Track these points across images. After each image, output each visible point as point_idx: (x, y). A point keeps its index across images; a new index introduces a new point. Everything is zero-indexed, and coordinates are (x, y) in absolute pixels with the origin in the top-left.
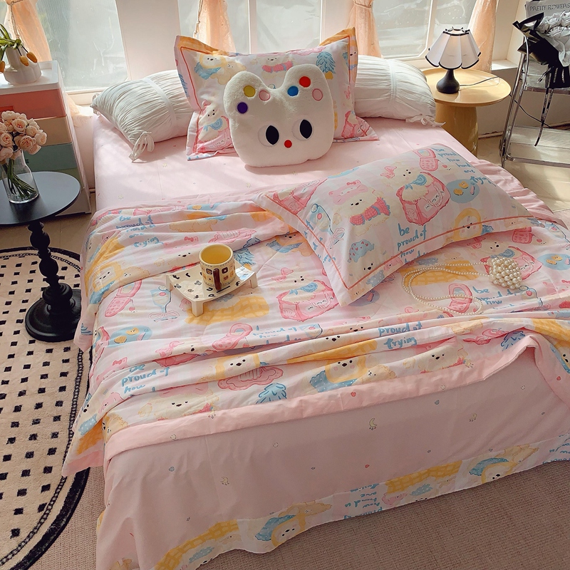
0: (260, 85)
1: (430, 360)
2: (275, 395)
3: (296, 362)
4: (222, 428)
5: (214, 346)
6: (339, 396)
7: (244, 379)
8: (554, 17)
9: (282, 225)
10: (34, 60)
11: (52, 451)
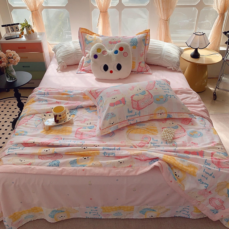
0: (104, 49)
1: (118, 163)
3: (68, 154)
4: (32, 172)
5: (41, 143)
6: (78, 170)
7: (48, 156)
10: (33, 32)
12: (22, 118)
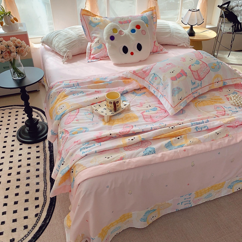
0: (119, 28)
1: (215, 135)
2: (150, 152)
3: (157, 139)
4: (129, 167)
5: (120, 133)
6: (179, 151)
7: (135, 146)
8: (235, 3)
9: (137, 85)
10: (17, 21)
11: (37, 191)
12: (63, 115)
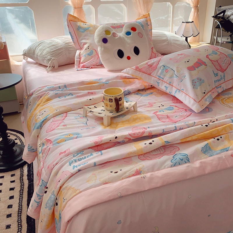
2: (182, 160)
5: (129, 134)
7: (154, 153)
9: (140, 85)
12: (44, 122)
